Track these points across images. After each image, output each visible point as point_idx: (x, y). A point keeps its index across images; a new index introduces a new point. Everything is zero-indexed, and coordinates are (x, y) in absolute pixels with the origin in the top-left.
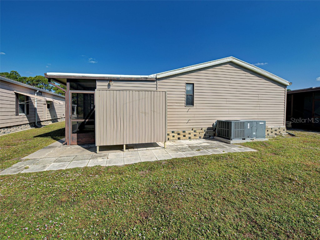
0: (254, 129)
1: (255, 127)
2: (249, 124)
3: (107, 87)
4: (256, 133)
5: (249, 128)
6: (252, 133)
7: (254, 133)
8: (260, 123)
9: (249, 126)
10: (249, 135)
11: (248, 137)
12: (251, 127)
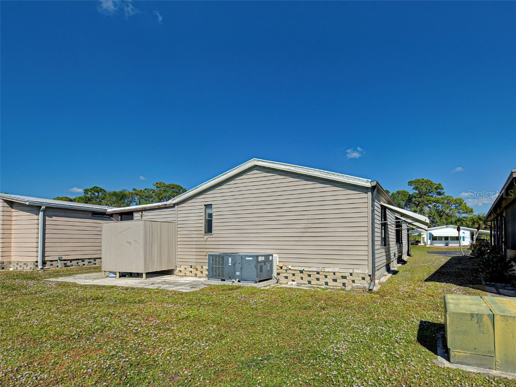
0: (238, 266)
1: (239, 263)
2: (230, 259)
3: (140, 218)
4: (241, 274)
5: (230, 264)
6: (235, 273)
7: (238, 273)
8: (247, 258)
9: (230, 261)
10: (230, 274)
11: (230, 278)
12: (234, 264)
